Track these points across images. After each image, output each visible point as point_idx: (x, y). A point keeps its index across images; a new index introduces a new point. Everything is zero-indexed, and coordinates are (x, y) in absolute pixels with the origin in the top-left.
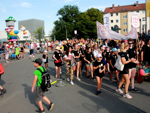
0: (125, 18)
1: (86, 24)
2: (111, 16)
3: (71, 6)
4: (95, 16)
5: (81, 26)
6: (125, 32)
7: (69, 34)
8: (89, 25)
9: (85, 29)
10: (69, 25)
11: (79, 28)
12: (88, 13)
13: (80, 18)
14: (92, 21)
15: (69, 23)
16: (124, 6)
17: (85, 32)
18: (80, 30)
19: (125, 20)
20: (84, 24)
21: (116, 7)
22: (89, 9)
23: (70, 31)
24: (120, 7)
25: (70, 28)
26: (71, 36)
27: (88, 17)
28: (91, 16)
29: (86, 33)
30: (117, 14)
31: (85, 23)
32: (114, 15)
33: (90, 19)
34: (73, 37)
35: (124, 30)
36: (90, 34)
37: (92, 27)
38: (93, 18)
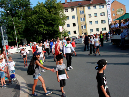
0: (82, 14)
1: (44, 19)
5: (38, 21)
6: (84, 29)
9: (43, 25)
11: (34, 24)
16: (77, 2)
17: (43, 30)
18: (37, 26)
19: (82, 16)
20: (41, 18)
23: (20, 30)
24: (73, 2)
26: (21, 37)
27: (46, 10)
28: (49, 9)
29: (45, 32)
30: (73, 10)
31: (43, 16)
32: (70, 10)
33: (48, 12)
34: (25, 38)
35: (82, 27)
36: (50, 33)
37: (53, 23)
38: (53, 10)
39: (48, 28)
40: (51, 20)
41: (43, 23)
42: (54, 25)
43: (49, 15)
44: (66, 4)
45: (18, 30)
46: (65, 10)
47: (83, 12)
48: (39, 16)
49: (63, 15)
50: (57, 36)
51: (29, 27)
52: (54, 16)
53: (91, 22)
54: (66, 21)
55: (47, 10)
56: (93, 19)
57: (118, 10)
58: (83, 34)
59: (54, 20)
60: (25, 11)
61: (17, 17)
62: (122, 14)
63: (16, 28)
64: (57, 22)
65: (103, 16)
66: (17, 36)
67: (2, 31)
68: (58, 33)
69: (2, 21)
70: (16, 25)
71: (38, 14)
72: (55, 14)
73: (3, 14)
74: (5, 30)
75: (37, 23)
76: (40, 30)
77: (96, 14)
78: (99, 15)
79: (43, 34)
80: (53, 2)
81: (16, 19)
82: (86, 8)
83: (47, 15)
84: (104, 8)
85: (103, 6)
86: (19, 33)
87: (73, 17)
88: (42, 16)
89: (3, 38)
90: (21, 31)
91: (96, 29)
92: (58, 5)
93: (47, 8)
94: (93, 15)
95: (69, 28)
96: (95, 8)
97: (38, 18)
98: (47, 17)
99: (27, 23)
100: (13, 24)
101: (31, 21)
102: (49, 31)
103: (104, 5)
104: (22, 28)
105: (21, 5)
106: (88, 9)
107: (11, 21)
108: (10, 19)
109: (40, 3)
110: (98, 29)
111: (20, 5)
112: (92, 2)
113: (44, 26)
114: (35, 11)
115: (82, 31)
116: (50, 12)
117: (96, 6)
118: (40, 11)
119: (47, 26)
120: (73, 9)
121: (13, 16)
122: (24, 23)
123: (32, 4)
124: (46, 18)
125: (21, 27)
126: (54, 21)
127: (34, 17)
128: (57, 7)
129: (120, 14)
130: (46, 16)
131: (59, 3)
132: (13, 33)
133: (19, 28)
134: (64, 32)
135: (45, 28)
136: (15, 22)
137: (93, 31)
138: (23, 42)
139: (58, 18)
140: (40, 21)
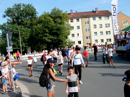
0: (87, 24)
1: (49, 28)
2: (71, 22)
4: (60, 18)
5: (43, 30)
6: (88, 39)
7: (23, 43)
11: (39, 33)
15: (23, 26)
17: (48, 39)
18: (42, 35)
19: (87, 26)
20: (47, 27)
21: (75, 13)
23: (25, 38)
24: (78, 13)
26: (25, 45)
27: (51, 19)
28: (54, 18)
29: (49, 41)
32: (75, 20)
33: (53, 22)
34: (29, 46)
35: (87, 37)
36: (54, 42)
37: (58, 32)
38: (58, 20)
39: (52, 37)
40: (56, 29)
41: (48, 32)
42: (59, 34)
43: (54, 24)
44: (71, 14)
45: (23, 38)
46: (71, 20)
47: (88, 22)
48: (44, 25)
49: (68, 25)
50: (62, 46)
51: (34, 35)
52: (59, 25)
53: (96, 33)
54: (71, 31)
56: (98, 30)
57: (123, 22)
58: (87, 44)
59: (59, 29)
60: (31, 20)
61: (23, 25)
63: (21, 36)
64: (62, 32)
65: (108, 27)
66: (21, 44)
67: (8, 38)
68: (63, 42)
69: (8, 28)
70: (21, 33)
71: (43, 23)
72: (60, 24)
73: (9, 22)
74: (10, 37)
75: (42, 32)
76: (45, 39)
77: (101, 25)
78: (104, 26)
79: (47, 43)
80: (59, 12)
82: (91, 19)
83: (52, 24)
84: (109, 19)
86: (24, 41)
87: (78, 27)
88: (48, 26)
89: (8, 45)
91: (101, 40)
92: (63, 15)
93: (52, 18)
94: (98, 26)
95: (73, 38)
96: (100, 19)
97: (44, 27)
98: (53, 26)
99: (33, 31)
100: (18, 32)
101: (36, 30)
102: (53, 40)
103: (109, 16)
104: (27, 37)
105: (28, 14)
106: (93, 20)
107: (17, 29)
108: (16, 27)
109: (46, 13)
110: (103, 40)
111: (26, 14)
112: (97, 13)
113: (49, 35)
114: (41, 20)
115: (87, 41)
116: (55, 22)
117: (101, 17)
118: (45, 20)
119: (52, 36)
120: (79, 19)
121: (19, 24)
122: (29, 31)
123: (38, 13)
124: (51, 27)
125: (26, 35)
126: (60, 31)
127: (39, 26)
128: (62, 17)
129: (125, 26)
130: (51, 26)
131: (65, 13)
132: (17, 41)
133: (24, 37)
134: (69, 42)
135: (49, 37)
136: (21, 30)
137: (97, 42)
138: (27, 50)
139: (63, 28)
140: (45, 30)
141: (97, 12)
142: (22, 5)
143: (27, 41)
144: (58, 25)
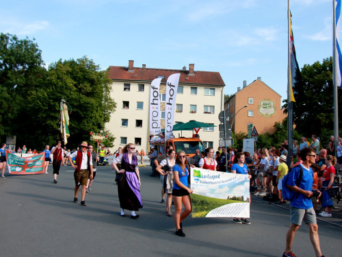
0: (162, 101)
2: (125, 89)
3: (15, 38)
5: (49, 105)
8: (75, 104)
10: (7, 95)
11: (39, 110)
12: (70, 69)
13: (44, 79)
14: (83, 94)
15: (5, 89)
16: (158, 70)
18: (44, 115)
19: (161, 105)
21: (138, 69)
22: (63, 61)
24: (148, 69)
25: (5, 104)
27: (70, 82)
28: (79, 81)
30: (141, 88)
32: (134, 87)
33: (75, 88)
34: (13, 135)
37: (81, 113)
38: (85, 86)
42: (83, 118)
44: (130, 71)
46: (125, 85)
48: (53, 94)
52: (85, 99)
54: (112, 114)
55: (75, 83)
56: (186, 117)
60: (26, 76)
61: (6, 86)
62: (270, 113)
65: (210, 113)
71: (53, 88)
72: (88, 95)
75: (47, 108)
76: (52, 126)
77: (193, 107)
78: (201, 109)
81: (2, 91)
83: (70, 94)
84: (214, 95)
85: (213, 91)
88: (60, 96)
90: (10, 119)
93: (75, 80)
94: (186, 109)
95: (124, 128)
96: (193, 91)
97: (51, 99)
103: (216, 88)
106: (178, 91)
112: (190, 77)
114: (48, 80)
116: (80, 90)
117: (196, 88)
120: (143, 86)
122: (18, 101)
123: (44, 64)
124: (68, 101)
126: (84, 111)
127: (43, 93)
129: (267, 115)
130: (68, 97)
131: (103, 73)
141: (190, 75)
142: (11, 37)
143: (10, 122)
144: (83, 96)
